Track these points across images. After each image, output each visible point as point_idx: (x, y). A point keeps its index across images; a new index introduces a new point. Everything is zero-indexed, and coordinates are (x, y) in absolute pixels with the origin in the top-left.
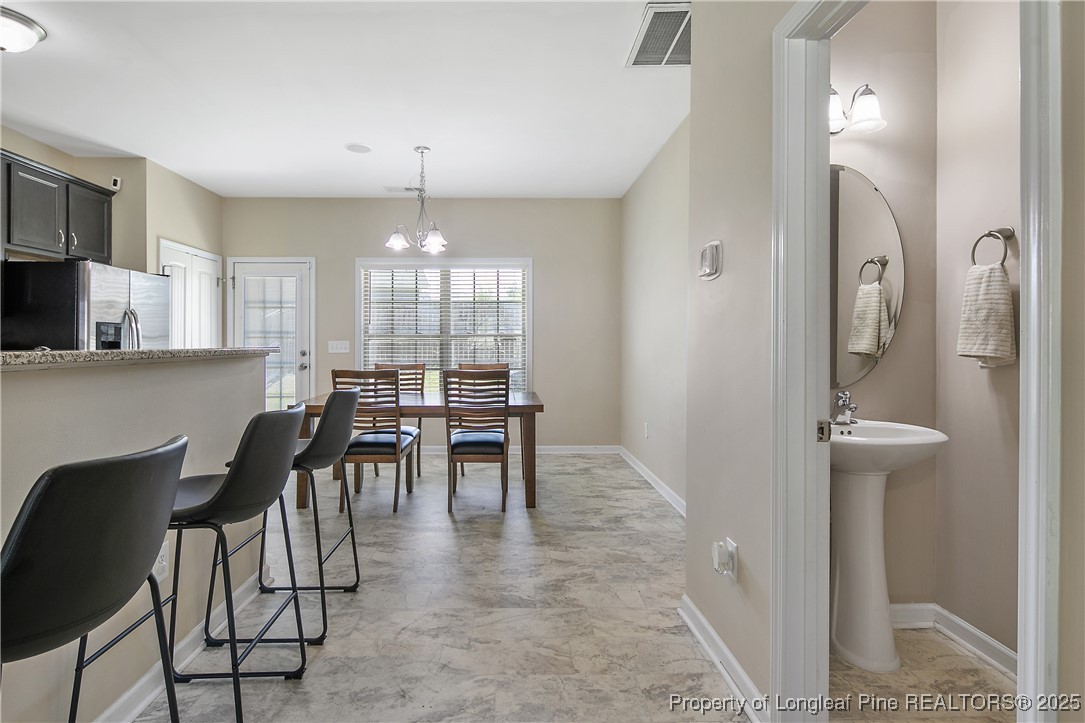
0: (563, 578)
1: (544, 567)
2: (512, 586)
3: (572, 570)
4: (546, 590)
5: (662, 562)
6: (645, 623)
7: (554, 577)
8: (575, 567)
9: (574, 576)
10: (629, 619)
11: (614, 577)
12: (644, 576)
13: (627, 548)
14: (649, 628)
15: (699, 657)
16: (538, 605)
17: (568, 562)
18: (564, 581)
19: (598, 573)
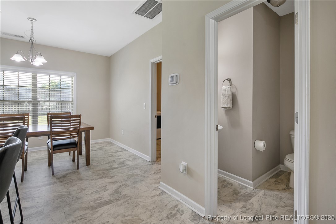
0: (117, 188)
1: (107, 186)
2: (99, 197)
3: (118, 184)
4: (113, 195)
5: (144, 173)
6: (152, 195)
7: (114, 189)
8: (119, 183)
9: (120, 186)
10: (147, 195)
11: (134, 182)
12: (142, 179)
13: (131, 171)
14: (154, 196)
15: (173, 200)
16: (114, 201)
17: (115, 182)
18: (118, 189)
19: (128, 183)
